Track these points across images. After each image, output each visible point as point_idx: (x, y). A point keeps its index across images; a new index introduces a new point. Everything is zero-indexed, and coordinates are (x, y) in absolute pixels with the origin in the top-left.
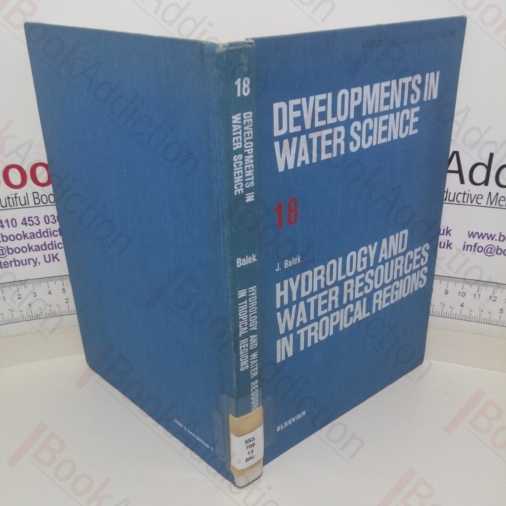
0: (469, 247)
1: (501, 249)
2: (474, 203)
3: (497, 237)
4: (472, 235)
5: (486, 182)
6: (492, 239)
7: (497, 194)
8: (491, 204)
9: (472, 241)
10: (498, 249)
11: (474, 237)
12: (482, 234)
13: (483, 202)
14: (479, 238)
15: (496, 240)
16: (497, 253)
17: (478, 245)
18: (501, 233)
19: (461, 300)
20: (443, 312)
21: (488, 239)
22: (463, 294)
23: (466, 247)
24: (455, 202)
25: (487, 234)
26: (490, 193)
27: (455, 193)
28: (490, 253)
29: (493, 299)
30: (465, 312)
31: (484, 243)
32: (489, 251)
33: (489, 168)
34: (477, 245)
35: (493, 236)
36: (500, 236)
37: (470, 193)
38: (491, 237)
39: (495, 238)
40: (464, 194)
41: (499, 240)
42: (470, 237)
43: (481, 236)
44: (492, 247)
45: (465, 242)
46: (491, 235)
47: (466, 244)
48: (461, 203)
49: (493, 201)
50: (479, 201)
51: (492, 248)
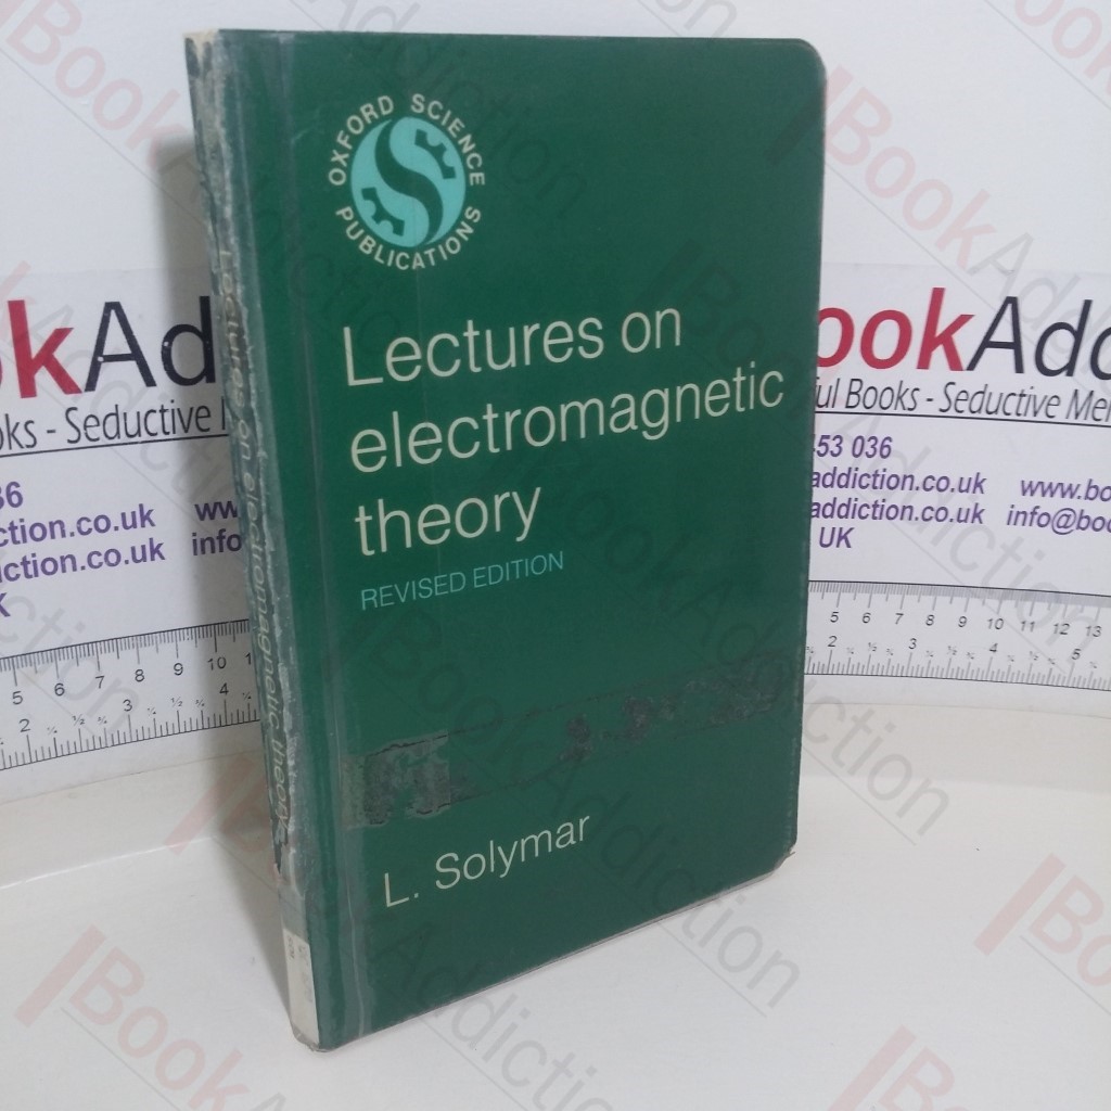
0: (1021, 516)
1: (1087, 517)
2: (1041, 416)
3: (1081, 492)
4: (1028, 489)
5: (1070, 369)
6: (1072, 496)
7: (1091, 393)
8: (1077, 415)
9: (1027, 503)
10: (1081, 518)
11: (1032, 493)
12: (1050, 485)
13: (1059, 413)
14: (1044, 494)
15: (1079, 497)
16: (1079, 527)
17: (1039, 511)
18: (1091, 481)
19: (994, 636)
20: (951, 667)
21: (1063, 495)
22: (998, 624)
23: (1014, 517)
24: (1001, 415)
25: (1061, 484)
26: (1076, 392)
27: (1001, 394)
28: (1065, 527)
29: (1061, 629)
30: (1000, 663)
31: (1051, 505)
32: (1063, 524)
33: (1078, 335)
34: (1037, 510)
35: (1074, 488)
36: (1089, 487)
37: (1032, 392)
38: (1070, 491)
39: (1078, 494)
40: (1022, 395)
41: (1087, 497)
42: (1024, 493)
43: (1049, 490)
44: (1068, 513)
45: (1013, 506)
46: (1070, 487)
47: (1015, 510)
48: (1014, 417)
49: (1082, 409)
50: (1052, 411)
51: (1068, 516)
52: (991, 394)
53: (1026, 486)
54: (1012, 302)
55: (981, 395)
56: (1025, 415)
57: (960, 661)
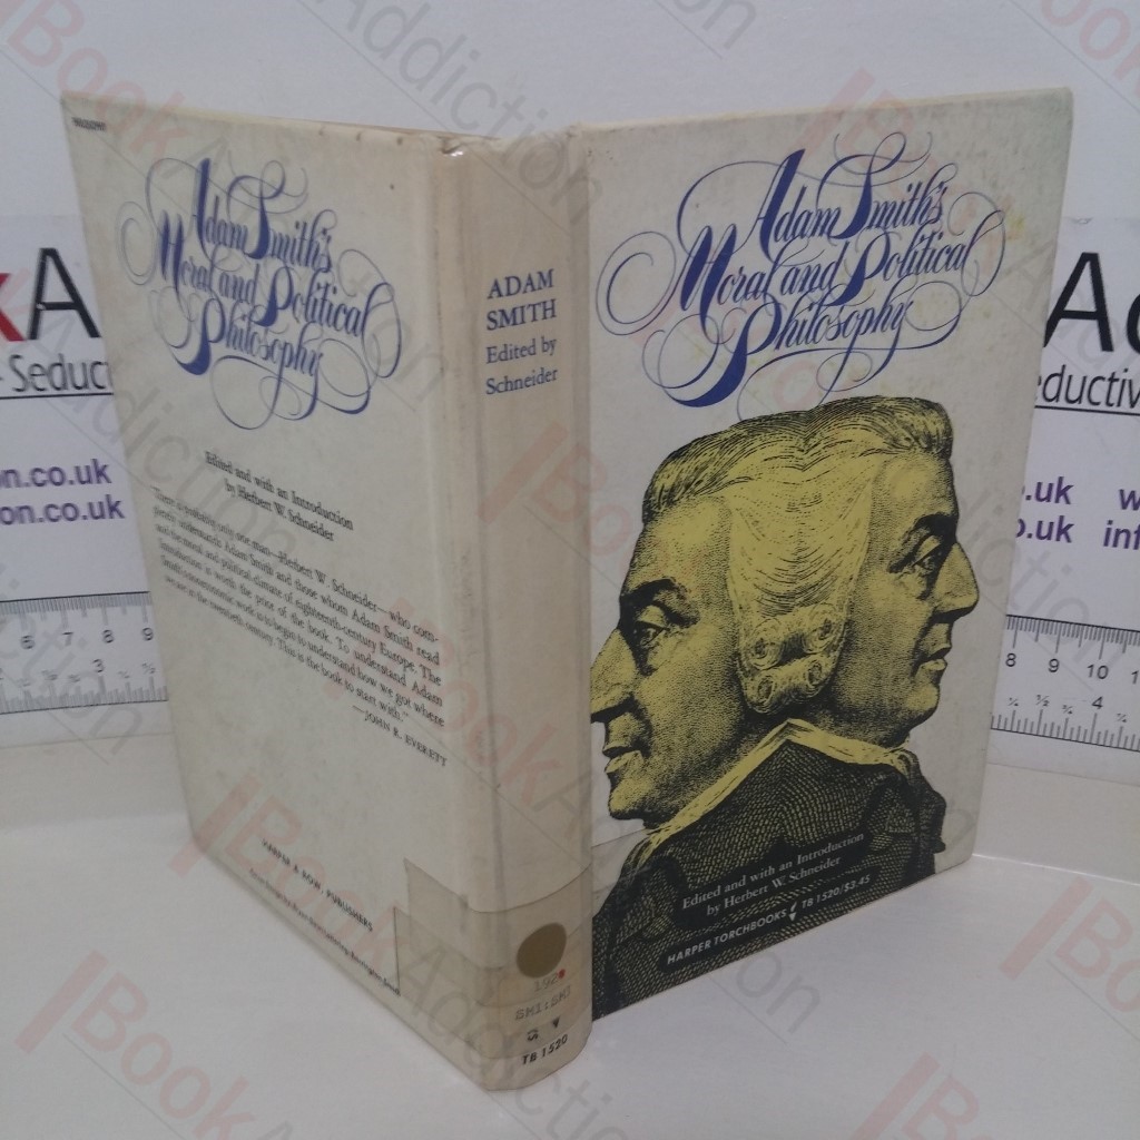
52: (1070, 377)
53: (1126, 496)
54: (1090, 259)
55: (1056, 379)
56: (1119, 405)
57: (1054, 715)
